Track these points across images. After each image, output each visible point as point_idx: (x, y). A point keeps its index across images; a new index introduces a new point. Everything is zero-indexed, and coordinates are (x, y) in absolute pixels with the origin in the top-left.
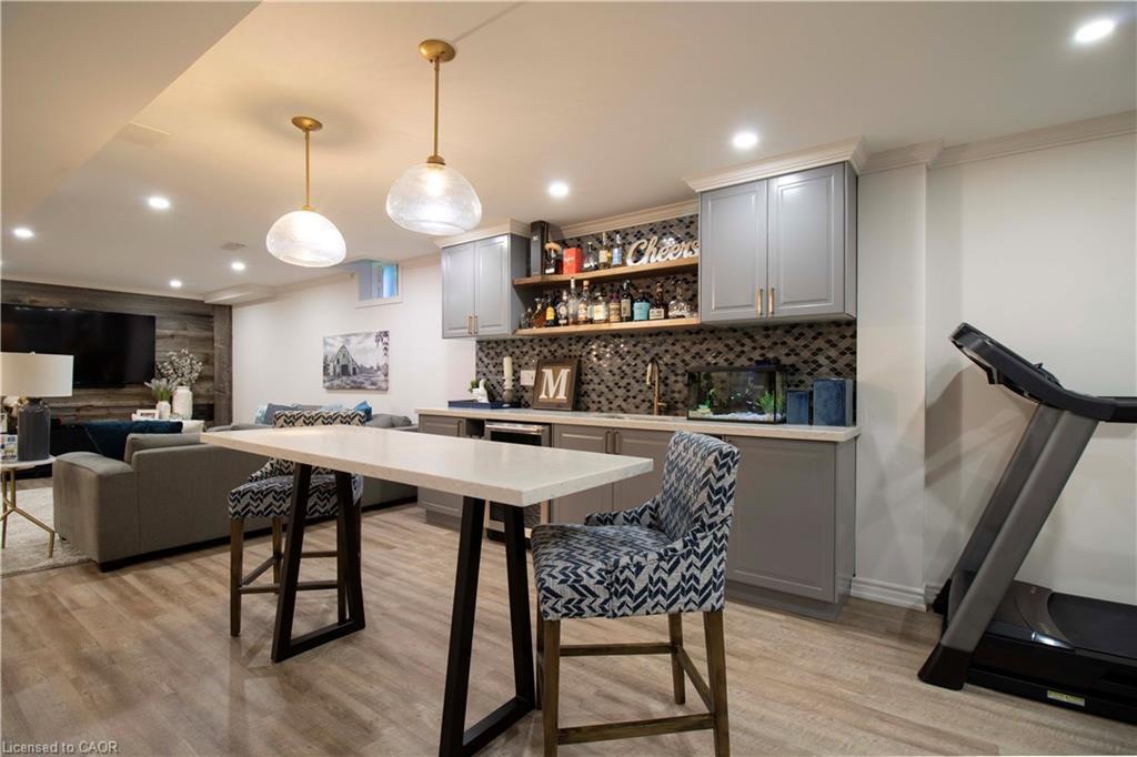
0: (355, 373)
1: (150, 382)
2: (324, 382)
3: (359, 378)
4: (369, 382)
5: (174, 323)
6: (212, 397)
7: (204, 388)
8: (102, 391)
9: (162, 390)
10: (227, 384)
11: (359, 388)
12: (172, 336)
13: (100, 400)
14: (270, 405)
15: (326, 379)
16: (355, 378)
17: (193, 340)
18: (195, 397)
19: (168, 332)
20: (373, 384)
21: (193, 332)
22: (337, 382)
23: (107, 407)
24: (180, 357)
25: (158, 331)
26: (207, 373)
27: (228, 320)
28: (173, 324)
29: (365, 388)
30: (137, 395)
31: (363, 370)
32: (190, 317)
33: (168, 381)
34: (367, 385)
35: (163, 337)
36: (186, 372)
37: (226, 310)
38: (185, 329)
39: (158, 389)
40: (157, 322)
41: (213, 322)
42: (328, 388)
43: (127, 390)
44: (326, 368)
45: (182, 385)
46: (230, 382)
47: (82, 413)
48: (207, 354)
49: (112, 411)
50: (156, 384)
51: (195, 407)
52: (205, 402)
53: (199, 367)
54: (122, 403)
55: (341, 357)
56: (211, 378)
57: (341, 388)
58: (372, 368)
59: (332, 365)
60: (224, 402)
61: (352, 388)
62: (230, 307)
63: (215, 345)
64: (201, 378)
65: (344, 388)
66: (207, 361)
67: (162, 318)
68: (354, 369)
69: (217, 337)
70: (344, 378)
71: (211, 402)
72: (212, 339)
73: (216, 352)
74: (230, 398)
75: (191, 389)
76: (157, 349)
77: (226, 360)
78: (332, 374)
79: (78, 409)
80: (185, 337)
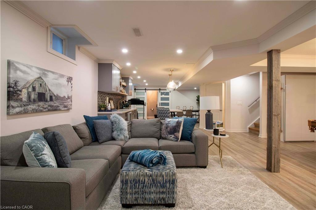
0: (51, 99)
3: (55, 103)
4: (62, 106)
11: (56, 110)
15: (15, 104)
16: (52, 103)
20: (65, 107)
22: (31, 107)
29: (60, 110)
31: (58, 98)
34: (61, 107)
42: (18, 113)
44: (15, 93)
55: (37, 86)
57: (35, 111)
58: (65, 97)
59: (25, 91)
61: (49, 110)
65: (41, 111)
68: (51, 97)
70: (41, 104)
78: (24, 99)
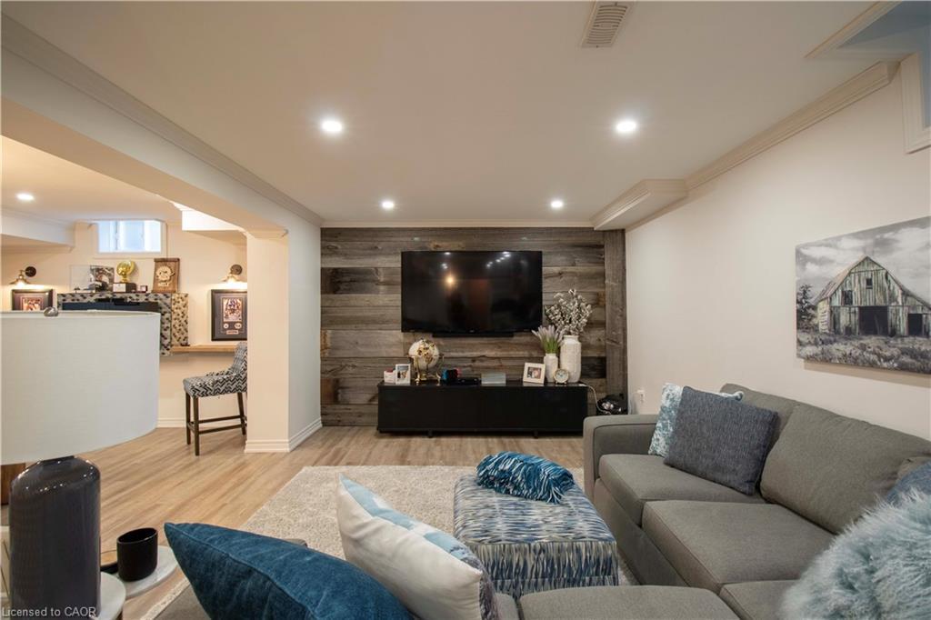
0: (915, 330)
1: (537, 330)
2: (800, 343)
5: (563, 258)
6: (603, 348)
7: (594, 336)
8: (493, 340)
9: (548, 340)
10: (620, 332)
12: (560, 274)
13: (492, 350)
14: (687, 390)
15: (805, 337)
16: (918, 343)
17: (582, 277)
18: (585, 347)
19: (556, 270)
21: (582, 268)
22: (840, 348)
23: (499, 358)
24: (569, 299)
25: (545, 270)
26: (599, 318)
27: (620, 249)
28: (560, 259)
30: (526, 345)
32: (579, 249)
33: (556, 328)
35: (551, 276)
36: (574, 315)
37: (618, 236)
38: (574, 265)
39: (545, 337)
40: (544, 260)
41: (602, 254)
42: (809, 359)
43: (516, 339)
44: (804, 315)
45: (569, 333)
46: (625, 330)
47: (477, 364)
48: (598, 294)
49: (505, 363)
50: (544, 332)
51: (584, 360)
52: (595, 355)
53: (587, 311)
54: (513, 353)
55: (857, 290)
56: (602, 324)
57: (851, 362)
59: (823, 308)
60: (617, 355)
61: (904, 368)
62: (623, 231)
63: (607, 281)
64: (591, 324)
65: (873, 365)
66: (598, 302)
67: (549, 253)
68: (915, 321)
69: (608, 272)
70: (872, 341)
71: (603, 355)
72: (603, 275)
73: (608, 290)
74: (624, 351)
75: (580, 340)
76: (544, 290)
77: (618, 300)
78: (823, 327)
79: (474, 360)
80: (574, 274)
